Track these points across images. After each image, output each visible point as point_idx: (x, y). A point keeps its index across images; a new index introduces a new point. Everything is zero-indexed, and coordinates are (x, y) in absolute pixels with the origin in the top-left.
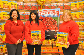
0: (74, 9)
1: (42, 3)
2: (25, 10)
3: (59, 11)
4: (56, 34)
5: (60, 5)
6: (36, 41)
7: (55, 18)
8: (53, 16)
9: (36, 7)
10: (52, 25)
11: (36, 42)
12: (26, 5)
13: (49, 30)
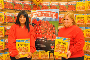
0: (81, 10)
1: (38, 1)
2: (15, 10)
3: (59, 13)
4: (52, 44)
5: (62, 5)
6: (23, 53)
7: (53, 21)
8: (50, 19)
9: (30, 7)
10: (48, 32)
11: (23, 55)
12: (17, 3)
13: (44, 39)
